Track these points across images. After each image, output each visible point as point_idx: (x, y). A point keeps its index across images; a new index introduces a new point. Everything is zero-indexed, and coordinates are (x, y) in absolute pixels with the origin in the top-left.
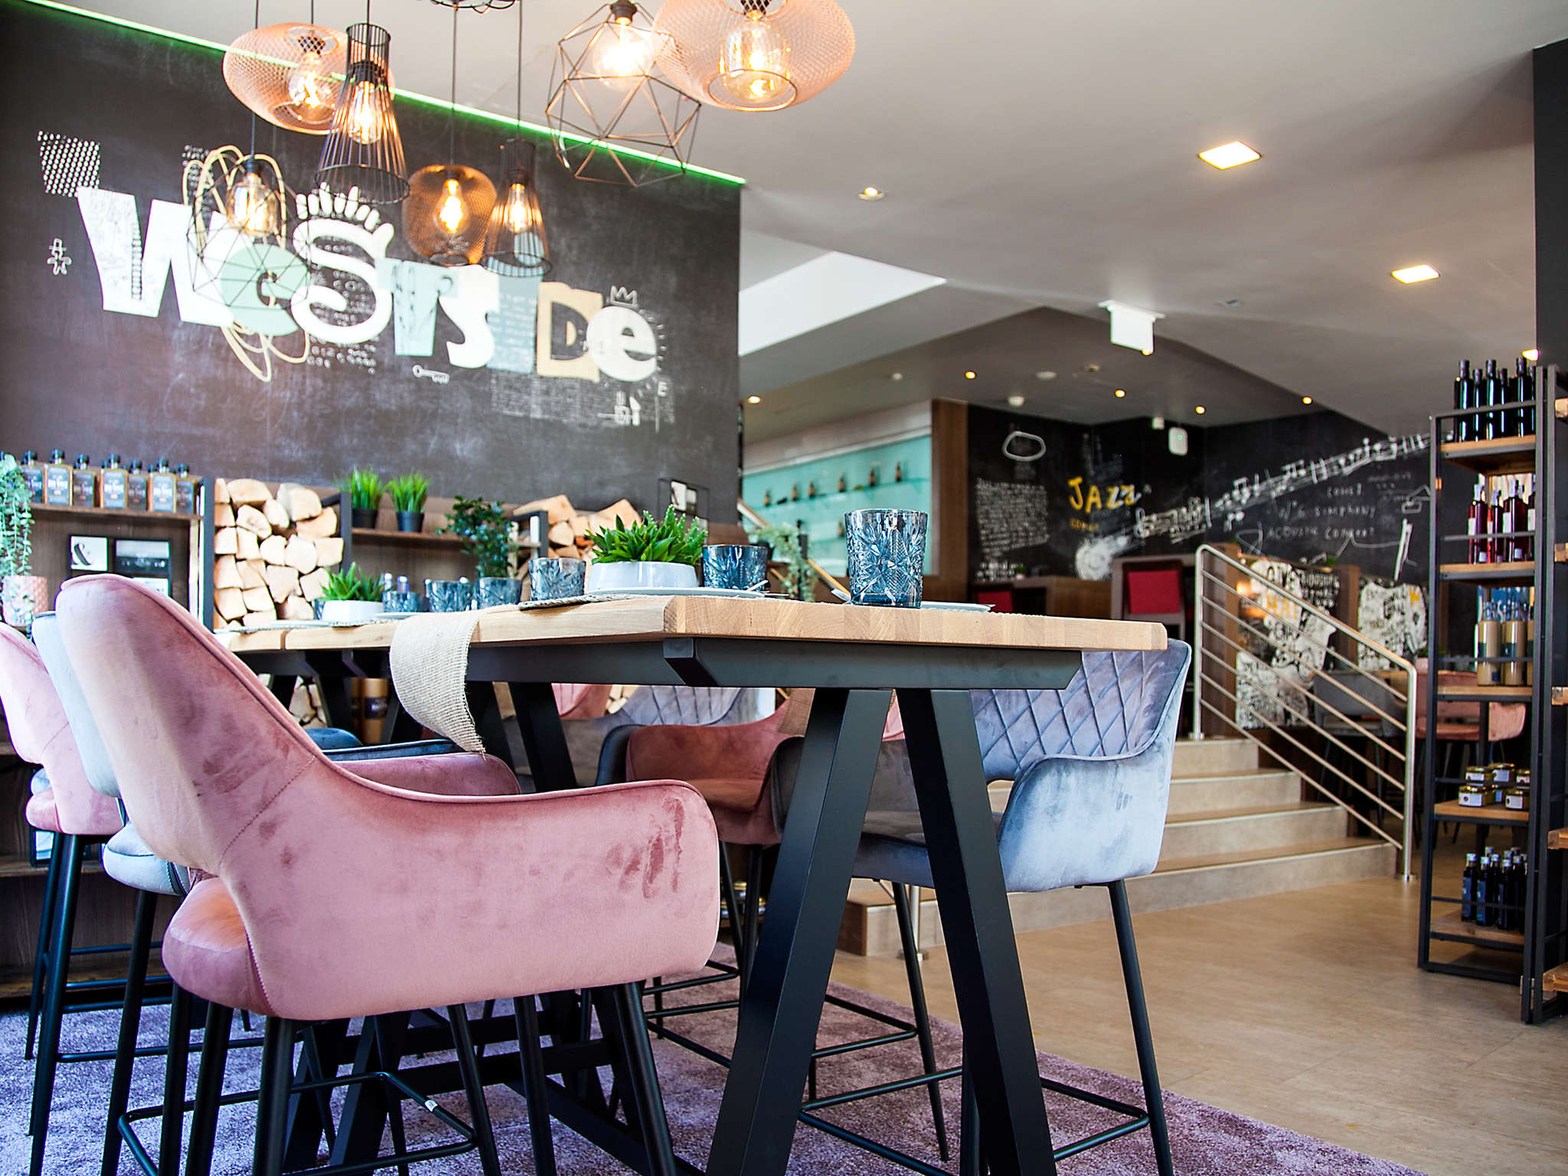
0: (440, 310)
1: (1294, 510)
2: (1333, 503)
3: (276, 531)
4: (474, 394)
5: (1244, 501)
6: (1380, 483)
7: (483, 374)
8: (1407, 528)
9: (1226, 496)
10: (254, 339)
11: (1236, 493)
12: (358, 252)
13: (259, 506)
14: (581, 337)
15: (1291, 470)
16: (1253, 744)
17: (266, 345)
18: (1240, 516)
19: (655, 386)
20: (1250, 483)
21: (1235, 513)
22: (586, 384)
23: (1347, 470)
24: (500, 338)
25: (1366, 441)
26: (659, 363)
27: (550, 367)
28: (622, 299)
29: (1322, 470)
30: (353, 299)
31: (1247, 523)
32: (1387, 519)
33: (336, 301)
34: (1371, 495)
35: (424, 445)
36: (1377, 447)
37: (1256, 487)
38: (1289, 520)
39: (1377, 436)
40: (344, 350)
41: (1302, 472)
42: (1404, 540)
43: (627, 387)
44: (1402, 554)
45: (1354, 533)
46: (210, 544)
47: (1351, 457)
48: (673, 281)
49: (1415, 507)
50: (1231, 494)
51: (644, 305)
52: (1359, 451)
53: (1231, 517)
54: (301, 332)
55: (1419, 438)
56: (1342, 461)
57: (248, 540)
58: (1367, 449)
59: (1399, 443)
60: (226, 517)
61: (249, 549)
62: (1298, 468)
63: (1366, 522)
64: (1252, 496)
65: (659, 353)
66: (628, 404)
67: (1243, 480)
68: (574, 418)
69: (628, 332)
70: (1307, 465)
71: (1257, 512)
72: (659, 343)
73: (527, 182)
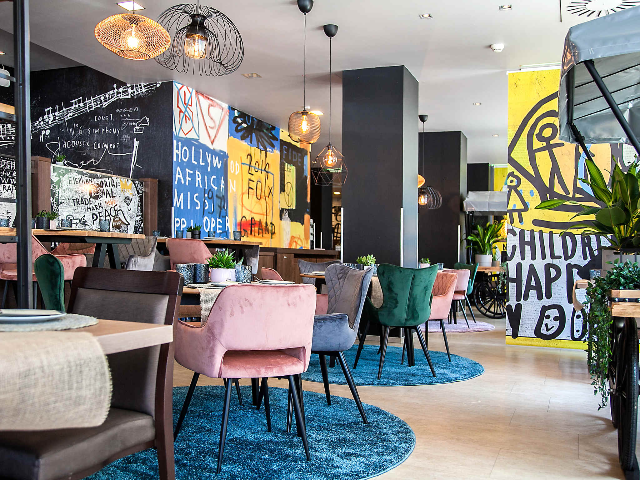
1: (77, 130)
2: (96, 126)
5: (50, 123)
6: (122, 113)
8: (136, 143)
9: (41, 119)
11: (46, 117)
15: (76, 104)
18: (48, 132)
20: (54, 111)
21: (45, 130)
23: (105, 104)
25: (115, 86)
29: (92, 104)
31: (52, 138)
32: (126, 137)
34: (117, 122)
36: (121, 90)
37: (57, 114)
38: (74, 136)
39: (121, 84)
41: (81, 105)
42: (135, 152)
44: (134, 160)
45: (109, 145)
49: (140, 130)
50: (43, 117)
53: (43, 132)
63: (115, 139)
64: (54, 119)
67: (50, 108)
70: (84, 100)
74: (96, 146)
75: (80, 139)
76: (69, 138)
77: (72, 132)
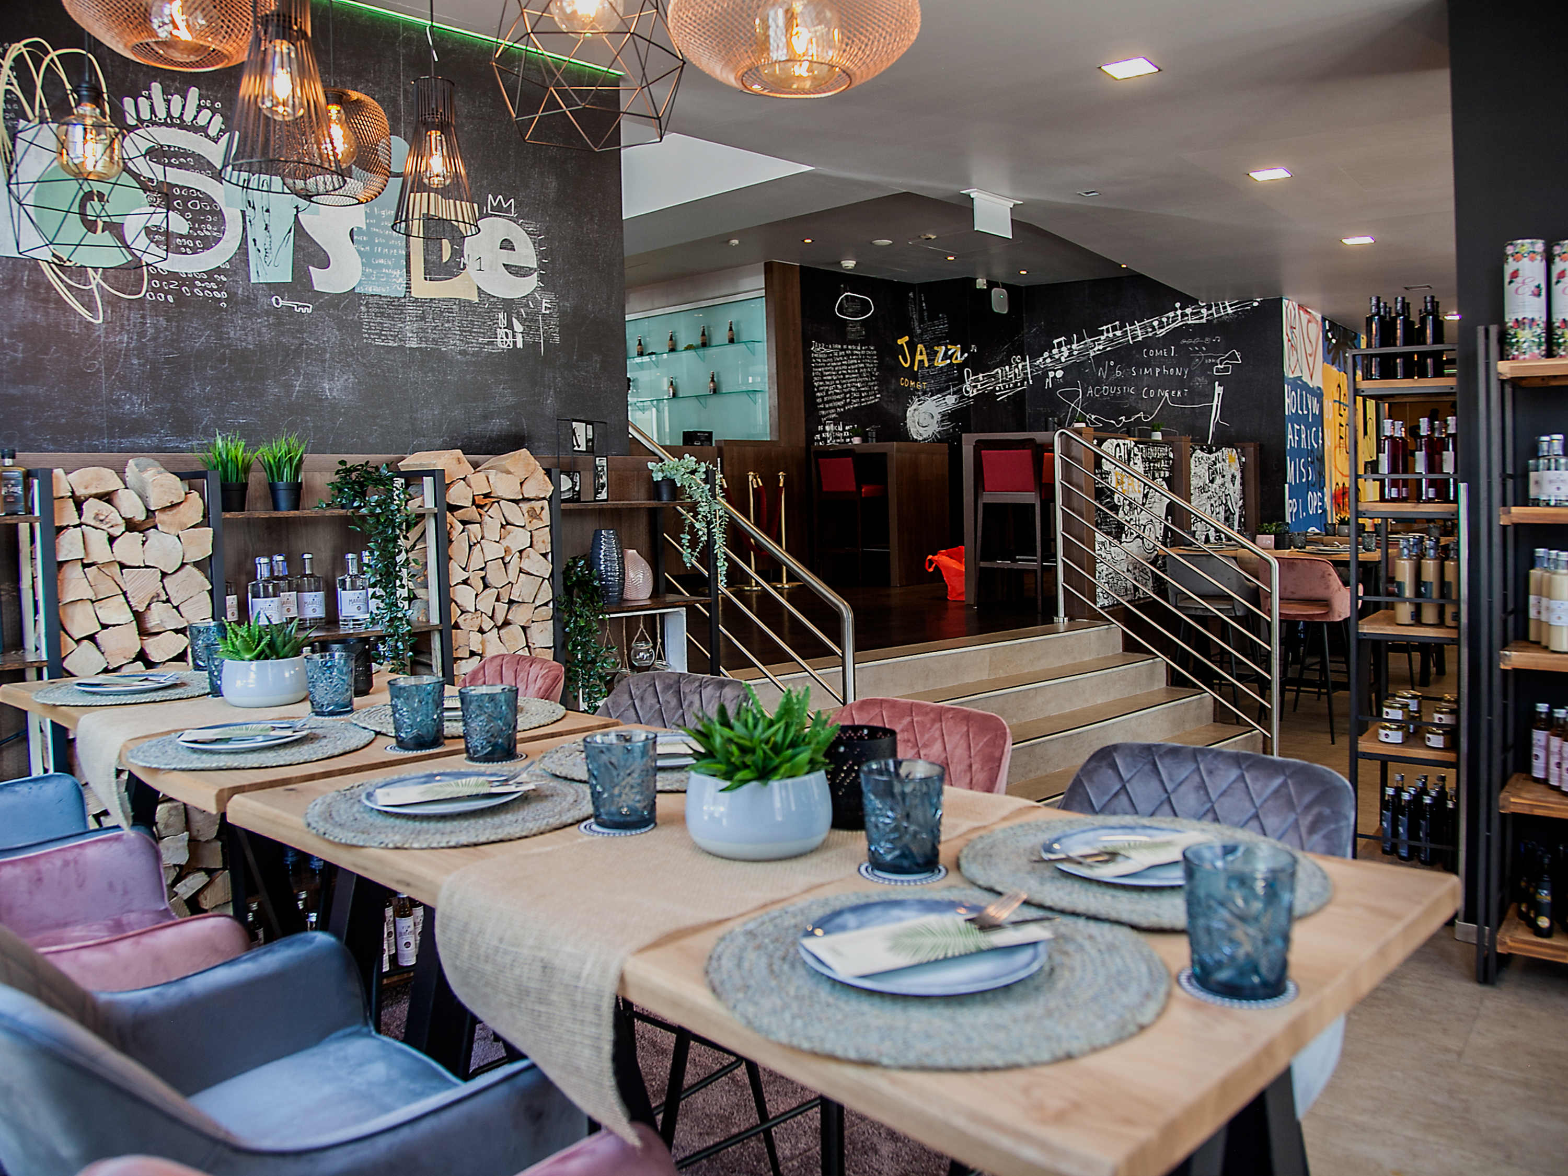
0: (298, 229)
1: (1112, 370)
2: (1147, 364)
3: (131, 526)
4: (341, 325)
5: (1063, 360)
6: (1191, 345)
7: (353, 298)
8: (1219, 390)
9: (1046, 354)
10: (81, 271)
11: (1055, 351)
12: (201, 164)
13: (107, 497)
14: (458, 253)
15: (1108, 331)
16: (1118, 628)
17: (95, 279)
18: (1060, 374)
19: (538, 304)
20: (1069, 342)
21: (1055, 371)
22: (464, 304)
23: (1161, 333)
24: (367, 259)
25: (1178, 305)
26: (541, 278)
27: (423, 289)
28: (499, 208)
29: (1137, 331)
30: (197, 220)
31: (1067, 381)
32: (1200, 381)
33: (179, 224)
34: (1184, 357)
35: (288, 387)
36: (1188, 311)
37: (1074, 346)
38: (1107, 378)
39: (1188, 301)
40: (189, 281)
41: (1118, 333)
42: (1216, 402)
43: (509, 306)
44: (1215, 415)
45: (1170, 393)
46: (50, 550)
47: (1164, 320)
48: (553, 184)
49: (1226, 369)
50: (1051, 352)
51: (523, 216)
52: (1171, 314)
53: (1051, 374)
54: (136, 265)
55: (1227, 304)
56: (1156, 323)
57: (98, 539)
58: (1179, 312)
59: (1209, 308)
60: (68, 515)
61: (100, 551)
62: (1114, 329)
63: (1180, 383)
64: (1071, 355)
65: (541, 266)
66: (510, 326)
67: (1063, 338)
68: (453, 345)
69: (507, 245)
70: (1122, 326)
71: (1075, 370)
72: (541, 255)
73: (443, 127)
74: (1147, 393)
75: (1118, 383)
76: (1099, 382)
77: (1102, 373)
